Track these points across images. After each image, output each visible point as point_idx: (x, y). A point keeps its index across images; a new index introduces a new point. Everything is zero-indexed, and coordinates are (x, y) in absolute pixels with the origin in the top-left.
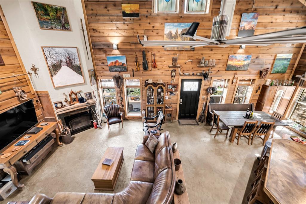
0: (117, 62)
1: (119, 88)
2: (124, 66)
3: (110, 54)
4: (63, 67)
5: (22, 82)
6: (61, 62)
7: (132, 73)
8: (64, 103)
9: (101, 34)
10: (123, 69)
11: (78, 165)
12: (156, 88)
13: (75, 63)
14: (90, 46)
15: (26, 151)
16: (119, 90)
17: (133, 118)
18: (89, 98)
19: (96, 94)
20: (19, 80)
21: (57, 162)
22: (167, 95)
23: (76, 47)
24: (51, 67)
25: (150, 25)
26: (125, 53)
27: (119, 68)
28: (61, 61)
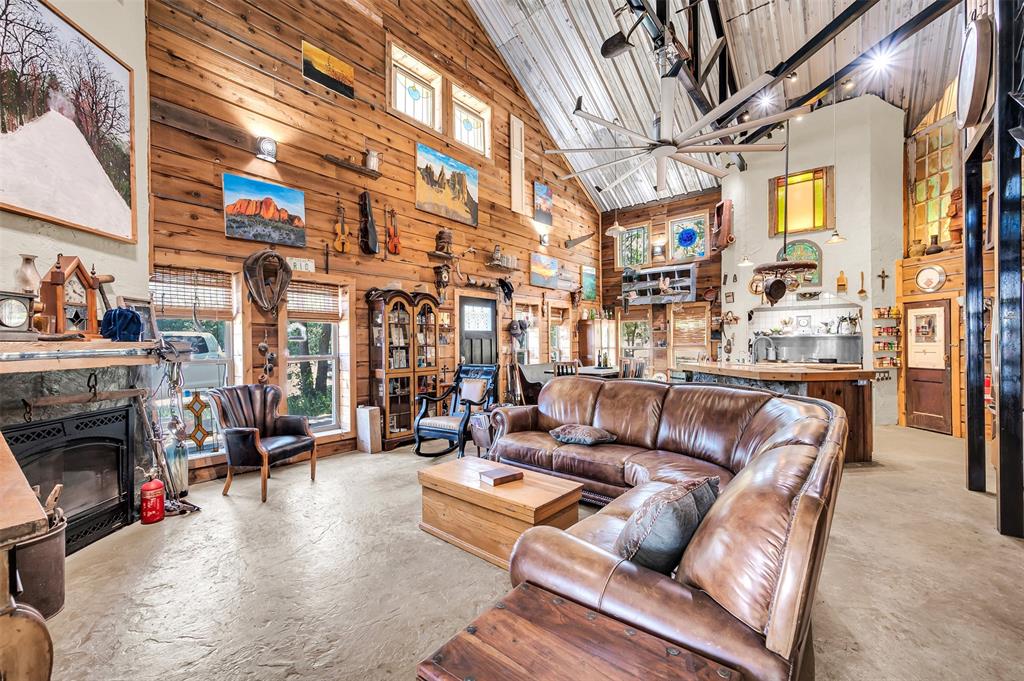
0: (266, 203)
2: (297, 227)
3: (236, 170)
4: (53, 113)
6: (50, 86)
7: (323, 257)
9: (211, 88)
10: (293, 237)
12: (415, 309)
13: (113, 131)
16: (260, 320)
23: (128, 69)
25: (380, 132)
26: (300, 185)
27: (276, 228)
28: (55, 84)
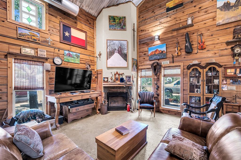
0: (156, 51)
1: (156, 75)
2: (164, 53)
3: (152, 46)
4: (115, 53)
5: (92, 62)
6: (115, 50)
7: (172, 59)
8: (109, 80)
9: (147, 32)
10: (163, 56)
11: (99, 130)
12: (204, 70)
13: (124, 51)
14: (137, 43)
15: (72, 99)
16: (156, 77)
17: (169, 112)
18: (128, 81)
19: (135, 80)
20: (91, 60)
21: (88, 122)
22: (224, 84)
23: (126, 41)
24: (109, 53)
25: (196, 8)
26: (165, 42)
27: (159, 55)
